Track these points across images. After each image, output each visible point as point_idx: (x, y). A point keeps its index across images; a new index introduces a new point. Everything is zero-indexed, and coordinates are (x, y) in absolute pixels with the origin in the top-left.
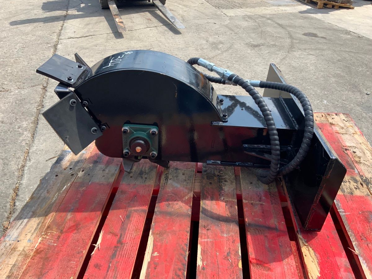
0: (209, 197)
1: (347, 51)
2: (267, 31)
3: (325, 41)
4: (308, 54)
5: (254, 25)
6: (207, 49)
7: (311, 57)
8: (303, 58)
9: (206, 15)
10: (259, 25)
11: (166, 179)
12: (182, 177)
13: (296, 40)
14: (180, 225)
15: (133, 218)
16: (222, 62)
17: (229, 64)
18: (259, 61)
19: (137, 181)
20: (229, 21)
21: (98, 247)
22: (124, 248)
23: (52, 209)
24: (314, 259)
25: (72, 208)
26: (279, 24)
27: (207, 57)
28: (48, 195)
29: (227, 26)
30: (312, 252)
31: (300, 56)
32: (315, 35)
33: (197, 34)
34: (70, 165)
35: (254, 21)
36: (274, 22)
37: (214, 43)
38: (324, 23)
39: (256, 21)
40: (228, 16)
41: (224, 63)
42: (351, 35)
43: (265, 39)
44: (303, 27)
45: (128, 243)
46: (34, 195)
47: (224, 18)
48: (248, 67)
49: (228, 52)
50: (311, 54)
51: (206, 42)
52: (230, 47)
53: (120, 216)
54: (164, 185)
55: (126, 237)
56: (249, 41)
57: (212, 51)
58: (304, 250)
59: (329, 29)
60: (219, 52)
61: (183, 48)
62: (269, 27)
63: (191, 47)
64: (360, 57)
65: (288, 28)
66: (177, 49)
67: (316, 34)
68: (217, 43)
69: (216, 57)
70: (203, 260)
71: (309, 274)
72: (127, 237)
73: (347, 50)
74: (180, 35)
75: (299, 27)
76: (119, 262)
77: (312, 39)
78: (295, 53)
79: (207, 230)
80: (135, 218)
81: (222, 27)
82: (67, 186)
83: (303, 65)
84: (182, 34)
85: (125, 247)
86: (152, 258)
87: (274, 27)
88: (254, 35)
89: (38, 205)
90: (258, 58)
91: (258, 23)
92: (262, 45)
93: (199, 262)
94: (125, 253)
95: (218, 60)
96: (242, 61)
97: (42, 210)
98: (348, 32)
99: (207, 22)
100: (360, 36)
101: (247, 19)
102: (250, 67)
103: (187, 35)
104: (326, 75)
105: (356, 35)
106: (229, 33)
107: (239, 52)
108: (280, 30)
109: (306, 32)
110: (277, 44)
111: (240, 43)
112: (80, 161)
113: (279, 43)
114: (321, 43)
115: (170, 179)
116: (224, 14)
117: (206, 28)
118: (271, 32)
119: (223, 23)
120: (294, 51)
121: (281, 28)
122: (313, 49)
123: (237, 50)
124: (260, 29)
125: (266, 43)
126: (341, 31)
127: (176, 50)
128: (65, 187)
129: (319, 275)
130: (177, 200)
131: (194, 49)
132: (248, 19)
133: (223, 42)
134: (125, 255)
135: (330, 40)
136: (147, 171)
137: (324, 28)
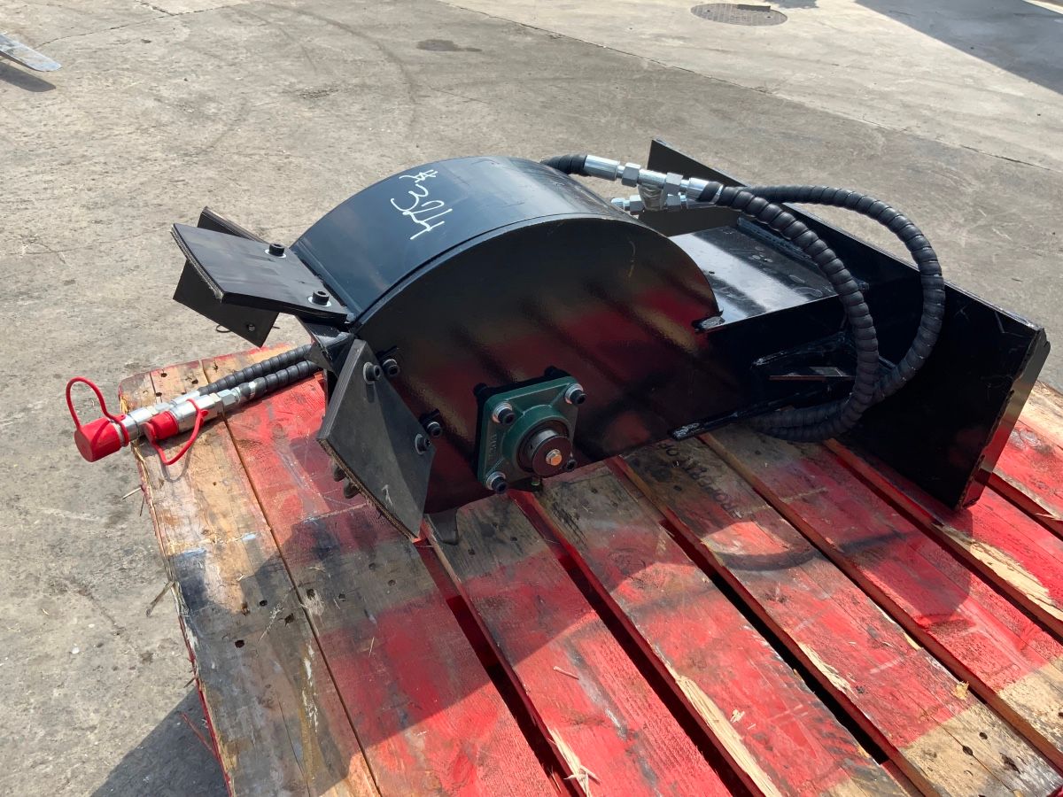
0: (708, 522)
1: (549, 80)
2: (320, 48)
3: (483, 59)
4: (466, 100)
5: (271, 33)
6: (173, 122)
7: (475, 106)
8: (458, 112)
9: (100, 18)
10: (284, 32)
11: (567, 521)
12: (598, 500)
13: (411, 63)
14: (717, 620)
15: (593, 658)
16: (250, 155)
17: (273, 159)
18: (354, 138)
19: (498, 556)
20: (187, 31)
21: (590, 777)
22: (654, 743)
23: (340, 747)
24: (1009, 562)
25: (400, 712)
26: (336, 24)
27: (190, 148)
28: (278, 714)
29: (187, 45)
30: (993, 550)
31: (450, 109)
32: (449, 46)
33: (111, 80)
34: (248, 593)
35: (264, 22)
36: (320, 18)
37: (186, 103)
38: (451, 8)
39: (268, 23)
40: (172, 15)
41: (257, 157)
42: (531, 35)
43: (329, 72)
44: (407, 26)
45: (645, 724)
46: (231, 737)
47: (163, 20)
48: (336, 160)
49: (246, 122)
50: (471, 99)
51: (157, 103)
52: (242, 108)
53: (556, 668)
54: (577, 538)
55: (628, 712)
56: (287, 83)
57: (196, 127)
58: (977, 553)
59: (474, 25)
60: (220, 127)
61: (93, 132)
62: (316, 37)
63: (117, 125)
64: (585, 89)
65: (369, 34)
66: (72, 137)
67: (451, 42)
68: (193, 100)
69: (219, 144)
70: (842, 674)
71: (1030, 598)
72: (631, 712)
73: (546, 74)
74: (55, 93)
75: (396, 27)
76: (676, 782)
77: (450, 57)
78: (432, 102)
79: (781, 602)
80: (598, 654)
81: (179, 50)
82: (310, 659)
83: (470, 131)
84: (58, 88)
85: (651, 739)
86: (739, 728)
87: (330, 34)
88: (288, 63)
89: (281, 758)
90: (346, 128)
91: (280, 28)
92: (331, 91)
93: (838, 682)
94: (668, 753)
95: (234, 150)
96: (305, 144)
97: (309, 764)
98: (521, 29)
99: (115, 39)
100: (553, 34)
101: (236, 17)
102: (341, 160)
103: (78, 89)
104: (540, 150)
105: (542, 33)
106: (211, 67)
107: (279, 118)
108: (350, 41)
109: (423, 39)
110: (368, 82)
111: (265, 93)
112: (270, 569)
113: (373, 78)
114: (476, 65)
115: (577, 517)
116: (155, 8)
117: (125, 60)
118: (330, 50)
119: (173, 40)
120: (426, 96)
121: (350, 34)
122: (468, 84)
123: (269, 113)
124: (296, 45)
125: (338, 83)
126: (503, 26)
127: (73, 141)
128: (307, 664)
129: (1047, 590)
130: (647, 564)
131: (132, 129)
132: (241, 19)
133: (211, 94)
134: (672, 759)
135: (491, 54)
136: (497, 520)
137: (459, 24)
